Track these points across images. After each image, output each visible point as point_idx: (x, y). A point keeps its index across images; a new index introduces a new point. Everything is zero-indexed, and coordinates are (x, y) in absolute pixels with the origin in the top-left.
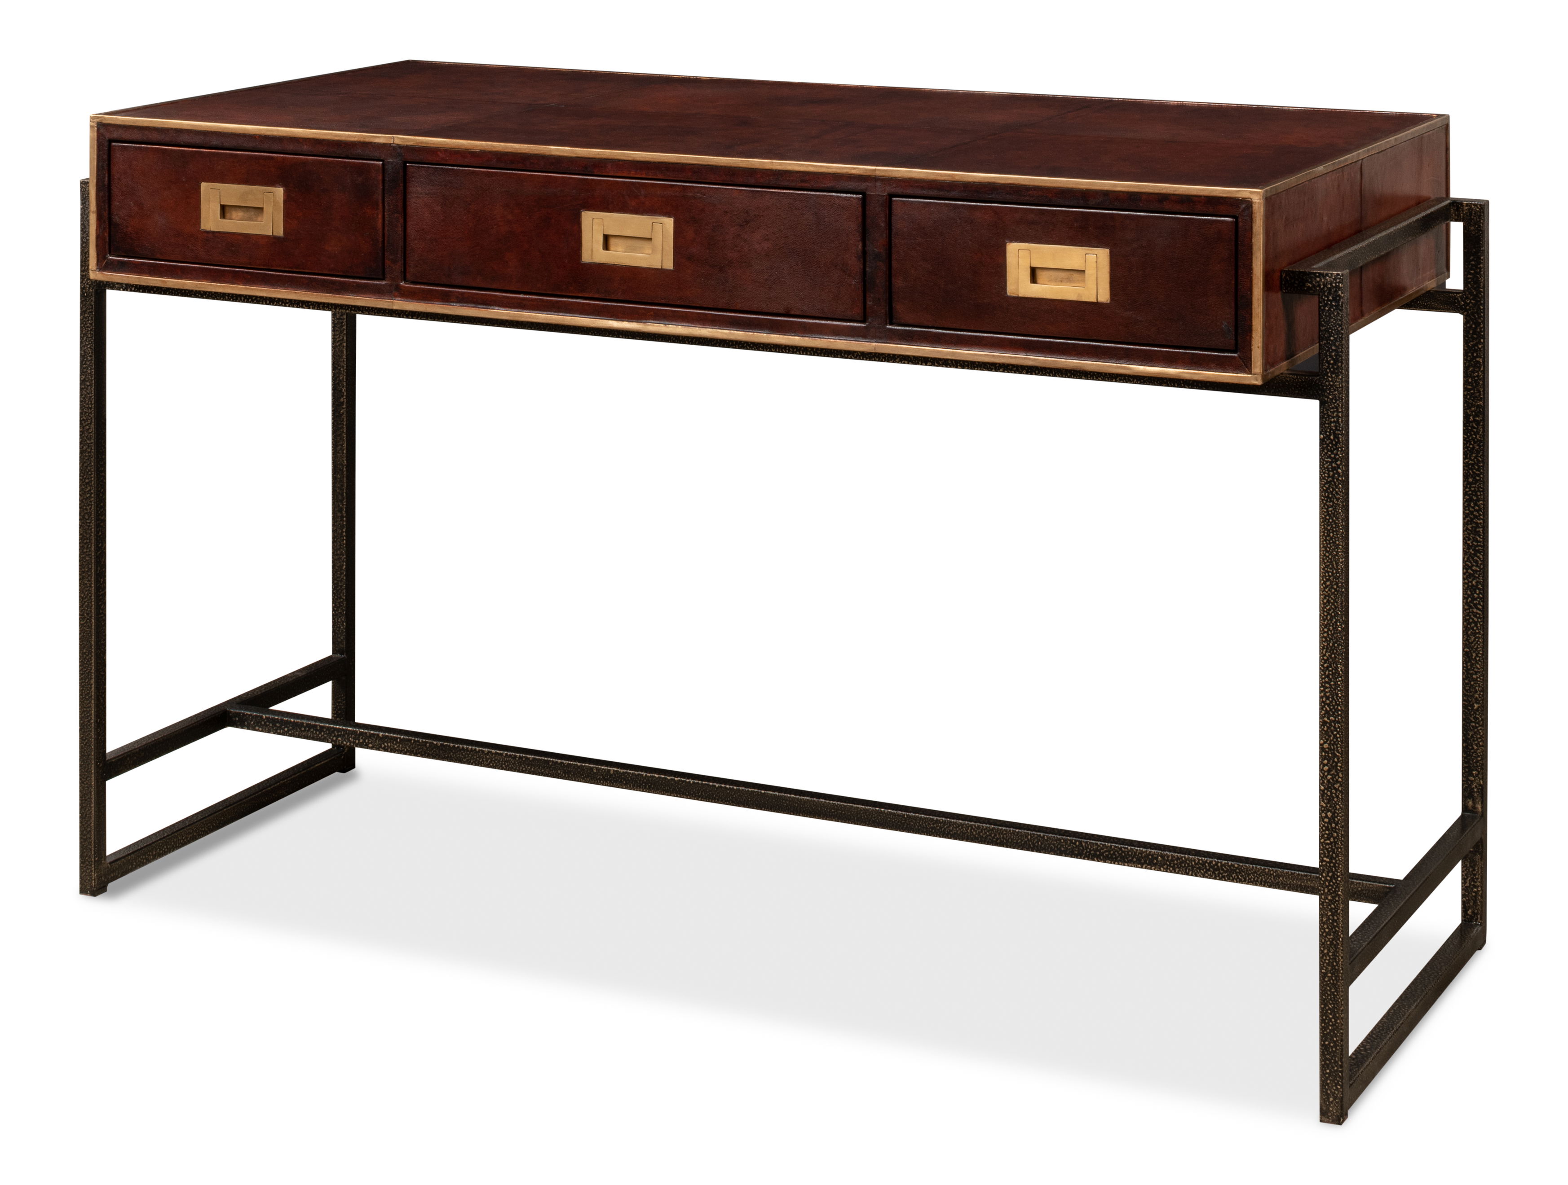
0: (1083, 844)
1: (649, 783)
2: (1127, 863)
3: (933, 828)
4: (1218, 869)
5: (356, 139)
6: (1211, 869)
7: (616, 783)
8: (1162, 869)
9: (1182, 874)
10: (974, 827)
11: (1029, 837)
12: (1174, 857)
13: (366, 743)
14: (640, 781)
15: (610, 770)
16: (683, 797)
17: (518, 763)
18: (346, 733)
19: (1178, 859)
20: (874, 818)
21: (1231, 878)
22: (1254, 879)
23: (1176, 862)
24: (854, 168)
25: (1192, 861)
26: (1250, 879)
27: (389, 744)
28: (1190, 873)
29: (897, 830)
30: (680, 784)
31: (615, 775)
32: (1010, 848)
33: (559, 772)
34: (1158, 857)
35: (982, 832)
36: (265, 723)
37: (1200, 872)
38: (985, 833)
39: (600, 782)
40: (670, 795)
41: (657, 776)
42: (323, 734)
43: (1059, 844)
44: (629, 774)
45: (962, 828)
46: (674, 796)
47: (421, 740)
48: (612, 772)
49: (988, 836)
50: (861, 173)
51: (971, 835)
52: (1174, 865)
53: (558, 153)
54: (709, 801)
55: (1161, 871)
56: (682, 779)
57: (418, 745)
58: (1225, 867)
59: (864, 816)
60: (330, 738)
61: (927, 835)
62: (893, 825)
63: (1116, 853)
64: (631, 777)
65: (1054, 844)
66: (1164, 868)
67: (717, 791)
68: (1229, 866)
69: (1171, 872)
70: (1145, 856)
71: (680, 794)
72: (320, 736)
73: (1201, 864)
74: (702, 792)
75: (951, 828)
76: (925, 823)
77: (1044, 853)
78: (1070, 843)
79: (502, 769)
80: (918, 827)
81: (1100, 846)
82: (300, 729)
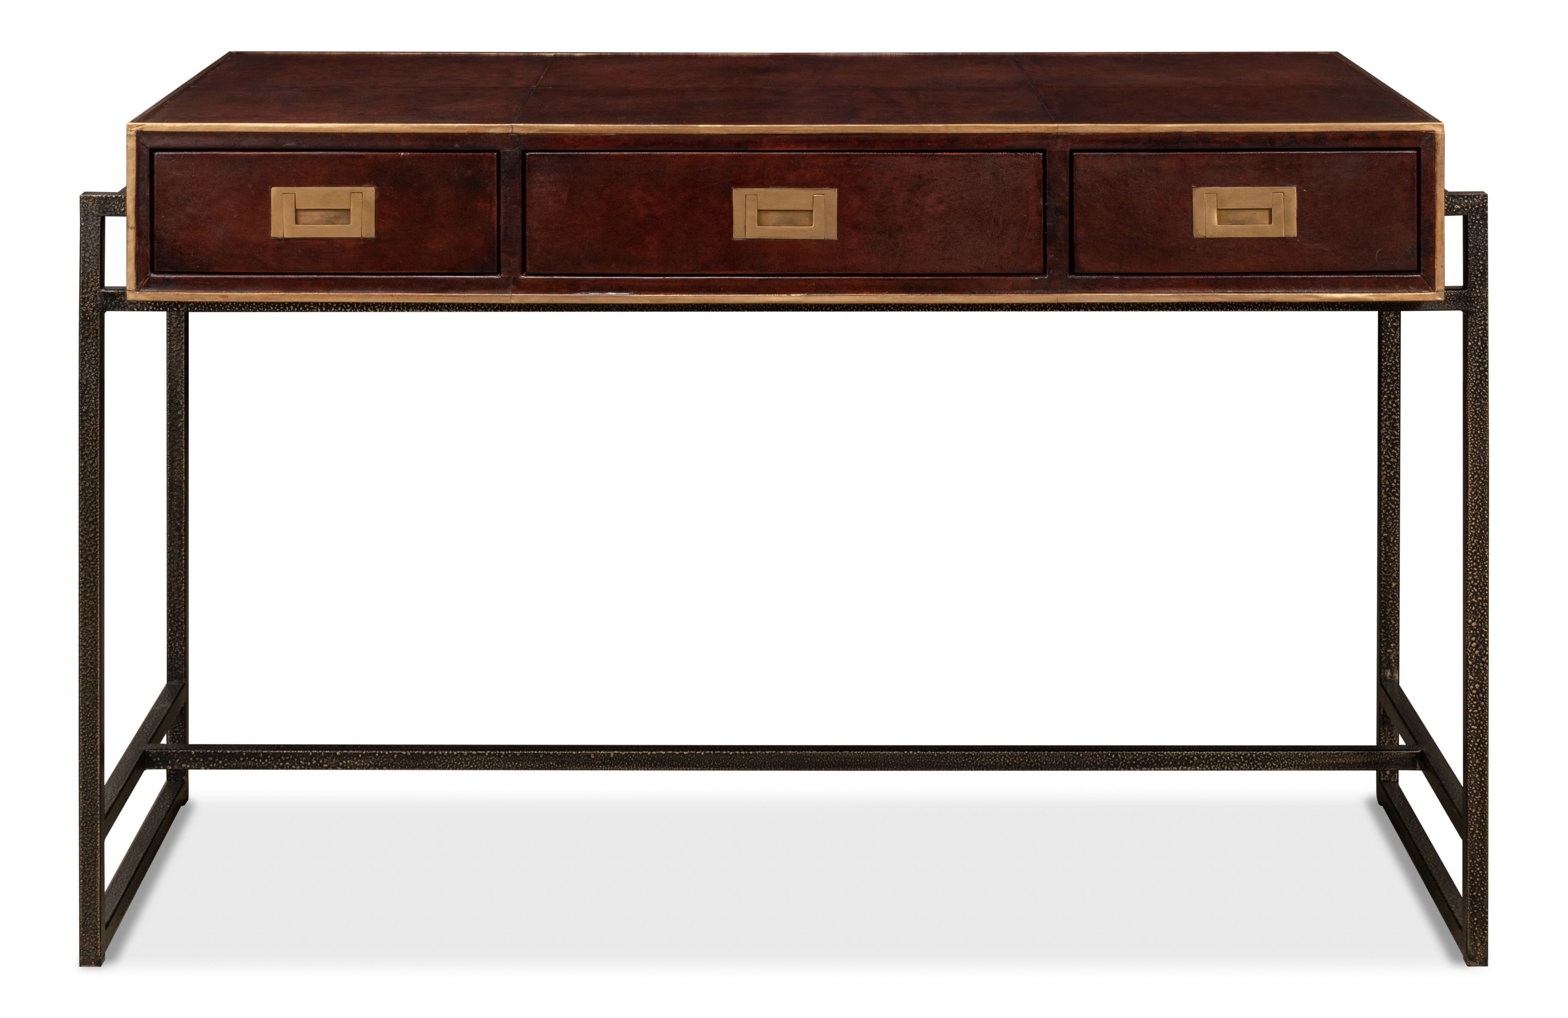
0: (1119, 756)
1: (655, 760)
2: (1164, 767)
3: (964, 763)
4: (1253, 760)
5: (466, 131)
6: (1246, 761)
7: (617, 765)
8: (1198, 768)
9: (1218, 770)
10: (1007, 756)
11: (1064, 757)
12: (1210, 755)
13: (320, 764)
14: (644, 760)
15: (610, 754)
16: (693, 770)
17: (503, 761)
18: (296, 757)
19: (1214, 756)
20: (902, 761)
21: (1266, 767)
22: (1288, 764)
23: (1211, 759)
24: (1035, 127)
25: (1227, 756)
26: (1284, 765)
27: (348, 762)
28: (1226, 768)
29: (926, 770)
30: (690, 757)
31: (616, 758)
32: (1045, 770)
33: (551, 763)
34: (1193, 758)
35: (1015, 759)
36: (194, 759)
37: (1235, 765)
38: (1019, 759)
39: (599, 767)
40: (679, 770)
41: (664, 753)
42: (266, 761)
43: (1095, 759)
44: (631, 755)
45: (995, 758)
46: (683, 770)
47: (387, 753)
48: (612, 756)
49: (1022, 762)
50: (1043, 131)
51: (1004, 763)
52: (1210, 762)
53: (707, 132)
54: (722, 770)
55: (1197, 770)
56: (692, 752)
57: (385, 758)
58: (1260, 757)
59: (891, 761)
60: (275, 765)
61: (958, 770)
62: (922, 766)
63: (1152, 760)
64: (634, 758)
65: (1089, 761)
66: (1200, 767)
67: (730, 758)
68: (1263, 756)
69: (1207, 769)
70: (1181, 758)
71: (689, 767)
72: (263, 763)
73: (1236, 758)
74: (714, 762)
75: (983, 760)
76: (956, 759)
77: (1079, 770)
78: (1106, 757)
79: (485, 768)
80: (949, 763)
81: (1136, 755)
82: (239, 760)
